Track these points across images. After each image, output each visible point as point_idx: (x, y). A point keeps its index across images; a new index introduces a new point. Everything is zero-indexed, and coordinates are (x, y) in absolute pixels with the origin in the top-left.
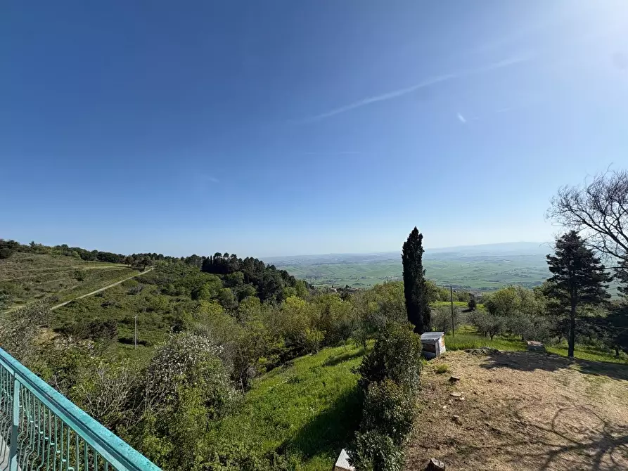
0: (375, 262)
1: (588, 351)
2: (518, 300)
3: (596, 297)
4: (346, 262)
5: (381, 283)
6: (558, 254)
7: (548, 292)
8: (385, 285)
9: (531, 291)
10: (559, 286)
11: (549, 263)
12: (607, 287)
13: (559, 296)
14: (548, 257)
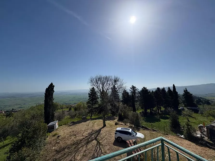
0: (32, 96)
1: (95, 116)
2: (82, 106)
3: (96, 102)
4: (14, 97)
5: (35, 105)
6: (91, 93)
7: (88, 103)
8: (37, 106)
9: (85, 103)
10: (90, 101)
11: (89, 95)
12: (98, 100)
13: (90, 103)
14: (89, 93)
